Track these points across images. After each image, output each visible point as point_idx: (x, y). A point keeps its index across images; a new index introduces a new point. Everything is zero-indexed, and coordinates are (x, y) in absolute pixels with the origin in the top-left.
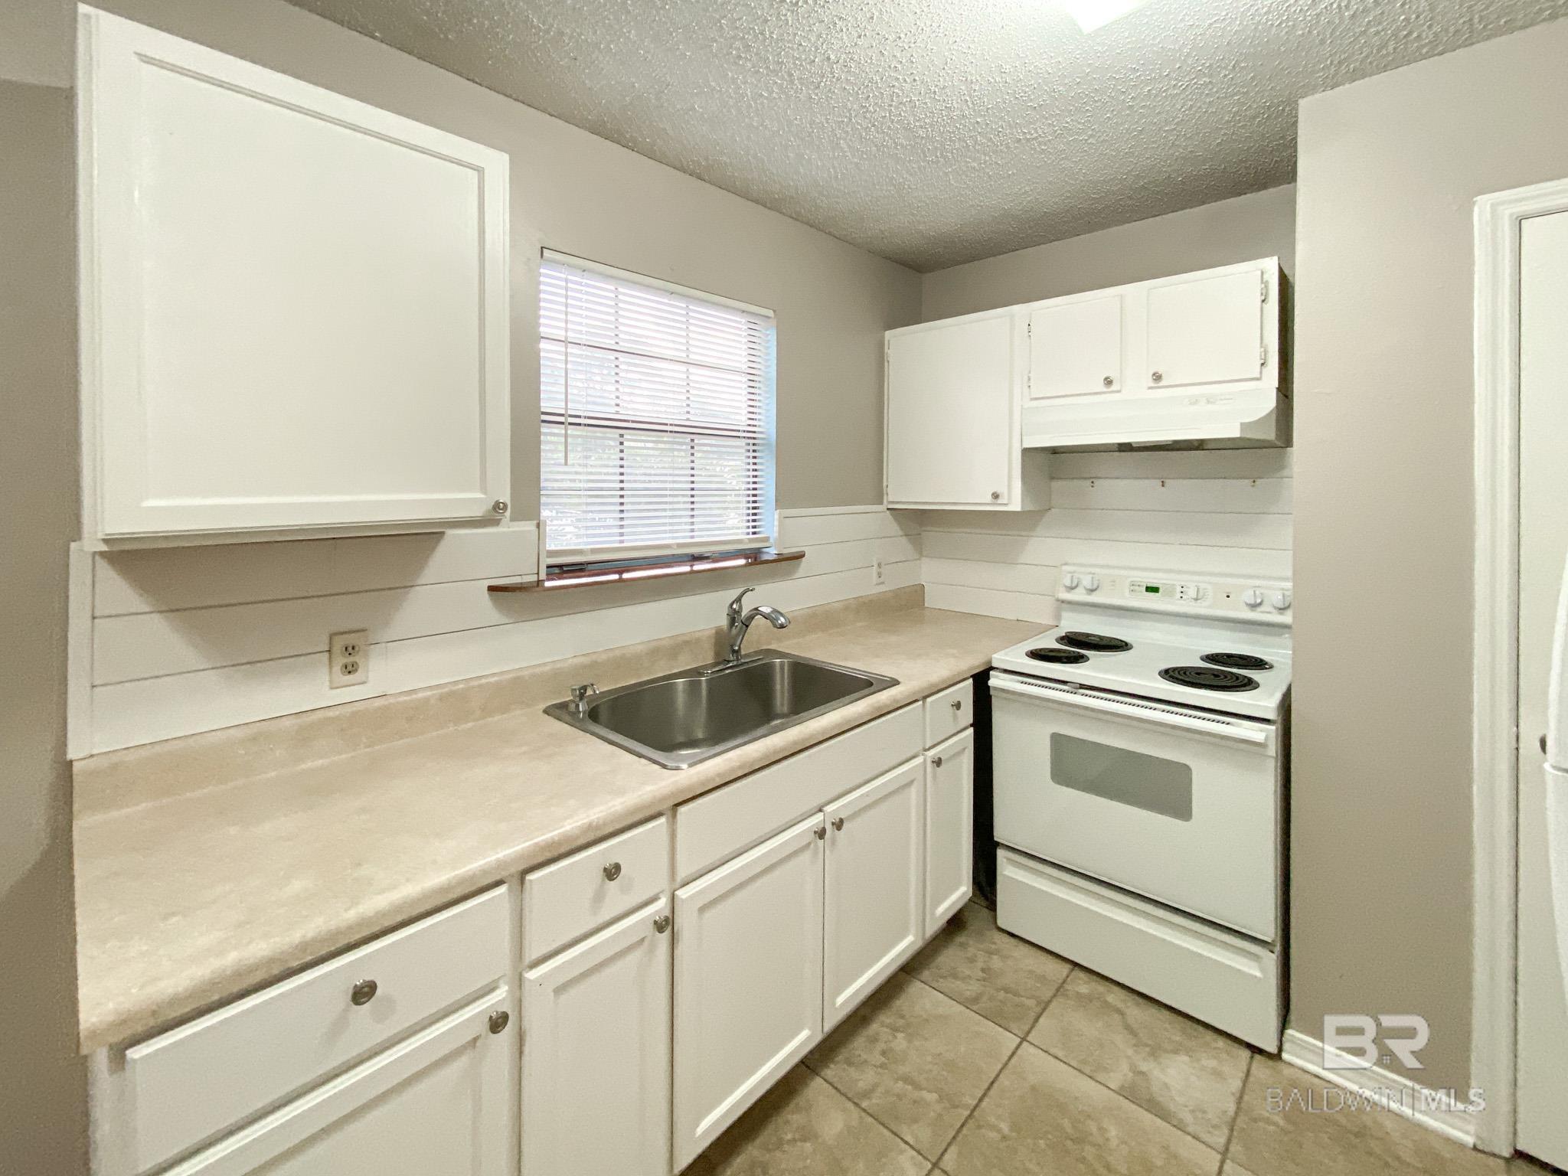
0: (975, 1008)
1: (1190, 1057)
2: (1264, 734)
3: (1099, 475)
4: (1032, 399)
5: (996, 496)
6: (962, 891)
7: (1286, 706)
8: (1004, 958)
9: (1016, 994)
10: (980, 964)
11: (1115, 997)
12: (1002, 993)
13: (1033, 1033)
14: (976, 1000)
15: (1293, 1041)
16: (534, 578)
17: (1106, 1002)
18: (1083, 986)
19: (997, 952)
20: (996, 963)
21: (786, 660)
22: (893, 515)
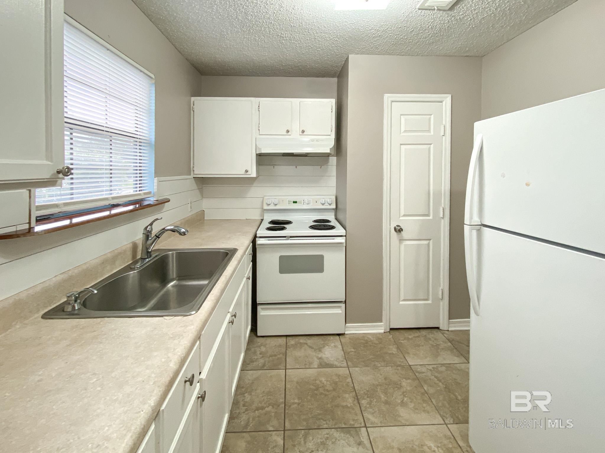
0: (265, 368)
1: (328, 346)
2: (344, 240)
3: (276, 164)
4: (260, 135)
5: (247, 171)
8: (265, 346)
9: (275, 356)
10: (258, 352)
11: (302, 340)
12: (271, 358)
13: (287, 365)
14: (264, 365)
15: (348, 327)
16: (27, 226)
17: (301, 343)
18: (292, 341)
19: (262, 345)
20: (263, 349)
21: (174, 252)
22: (195, 180)
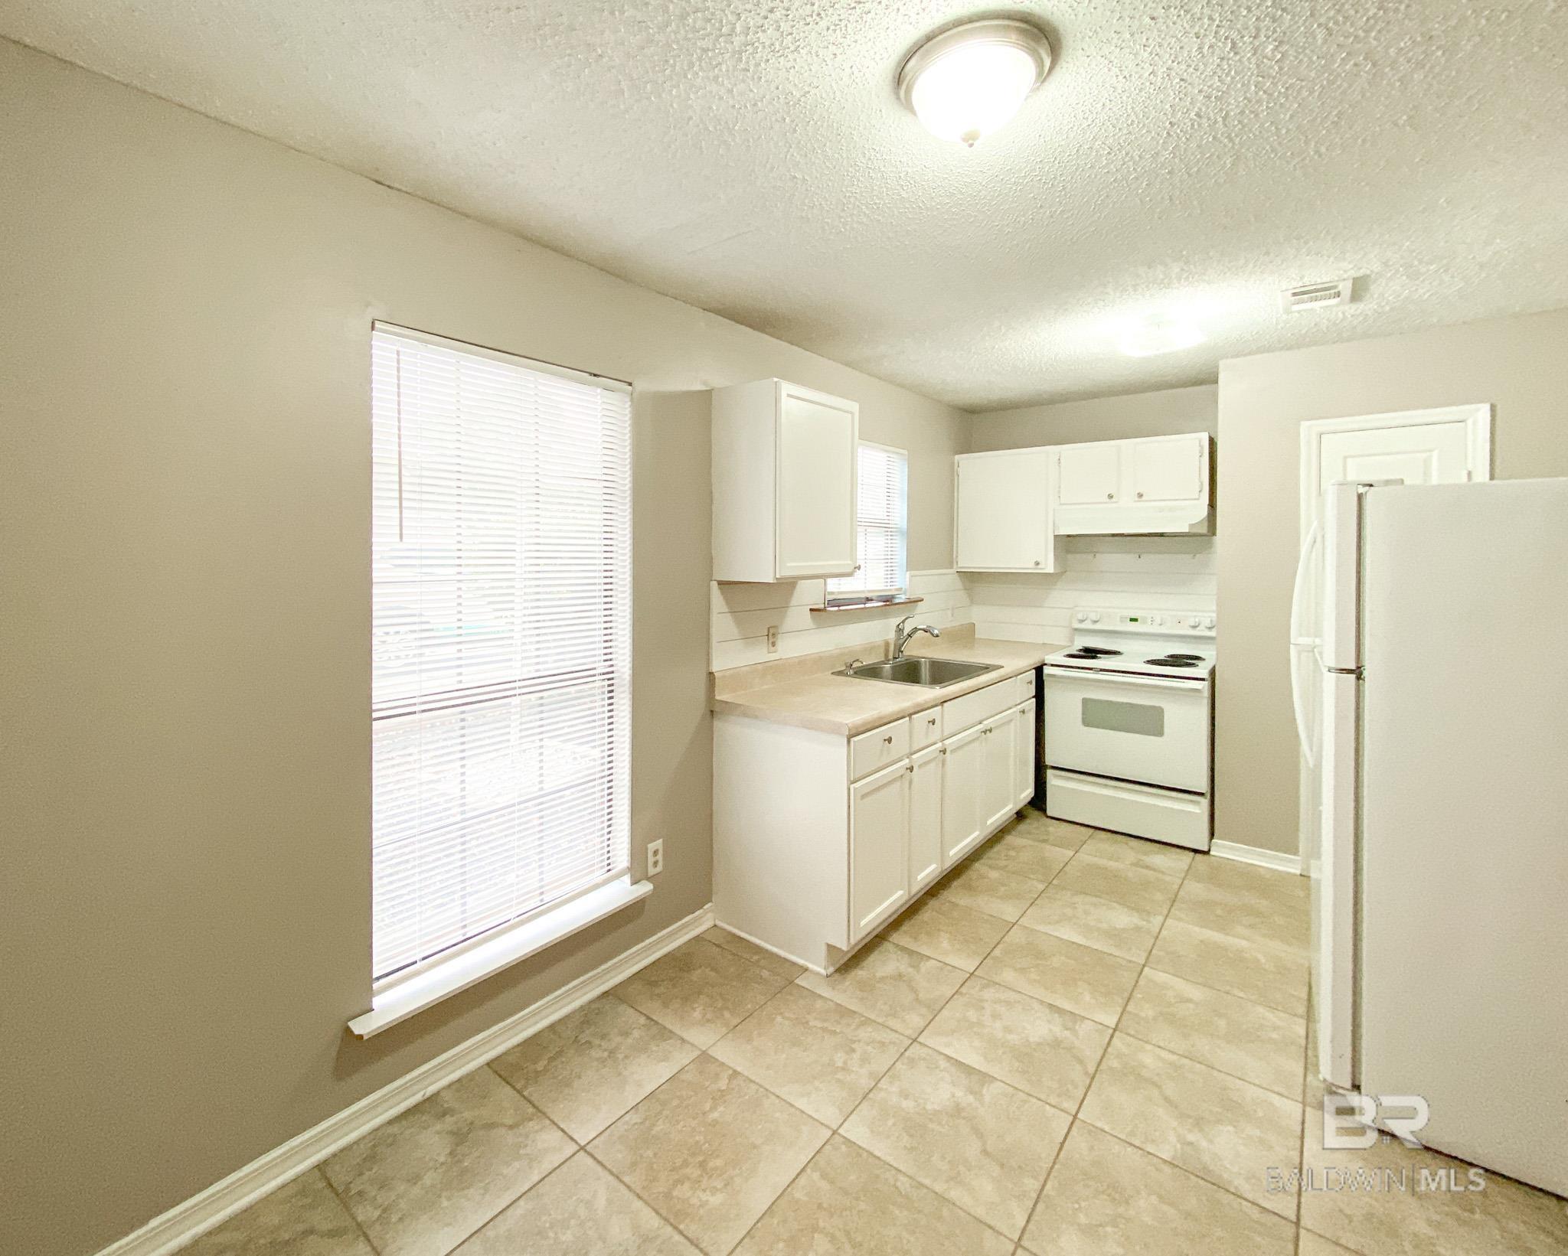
1: (1165, 855)
2: (1204, 686)
3: (1098, 552)
4: (1061, 504)
5: (1038, 563)
6: (1029, 792)
7: (1213, 672)
9: (1067, 839)
15: (1217, 845)
16: (823, 606)
17: (1118, 840)
22: (960, 576)
